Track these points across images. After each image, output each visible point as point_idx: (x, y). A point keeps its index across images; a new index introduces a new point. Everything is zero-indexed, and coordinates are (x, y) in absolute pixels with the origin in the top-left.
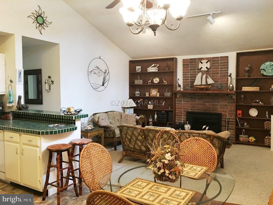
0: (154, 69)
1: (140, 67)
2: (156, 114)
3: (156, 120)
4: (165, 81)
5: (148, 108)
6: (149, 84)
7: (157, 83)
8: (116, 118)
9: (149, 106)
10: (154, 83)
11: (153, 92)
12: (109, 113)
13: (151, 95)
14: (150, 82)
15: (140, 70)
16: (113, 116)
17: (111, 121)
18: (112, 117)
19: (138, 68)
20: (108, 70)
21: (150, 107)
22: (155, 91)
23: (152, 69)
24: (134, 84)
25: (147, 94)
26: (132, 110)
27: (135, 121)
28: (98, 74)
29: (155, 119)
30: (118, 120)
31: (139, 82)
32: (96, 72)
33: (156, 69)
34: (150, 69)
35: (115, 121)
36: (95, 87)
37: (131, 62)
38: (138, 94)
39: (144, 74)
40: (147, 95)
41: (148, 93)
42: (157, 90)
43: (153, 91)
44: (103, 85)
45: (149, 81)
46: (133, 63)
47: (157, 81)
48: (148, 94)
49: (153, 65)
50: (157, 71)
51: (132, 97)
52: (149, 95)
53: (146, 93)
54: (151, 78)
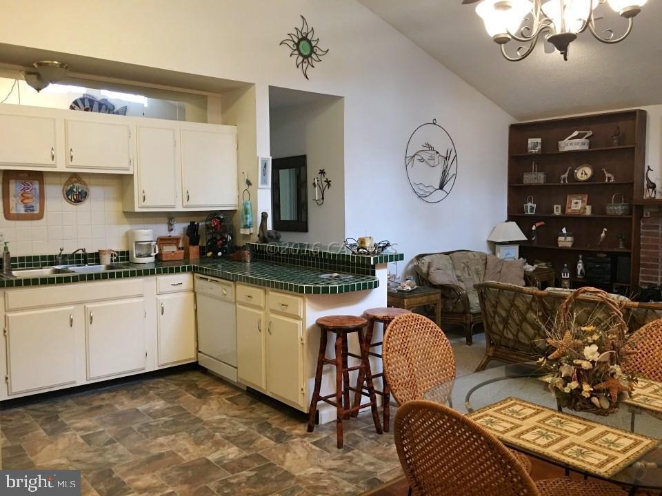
0: (578, 143)
1: (539, 140)
2: (580, 261)
3: (581, 277)
4: (608, 175)
5: (560, 246)
6: (562, 182)
7: (587, 181)
8: (473, 268)
9: (561, 239)
10: (577, 181)
11: (573, 205)
12: (454, 254)
13: (569, 211)
14: (564, 179)
15: (539, 147)
16: (465, 261)
17: (459, 273)
18: (463, 265)
19: (534, 144)
20: (453, 151)
21: (565, 241)
22: (580, 201)
23: (571, 144)
24: (522, 183)
25: (557, 208)
26: (514, 250)
27: (523, 276)
28: (428, 161)
29: (579, 273)
30: (477, 273)
31: (535, 178)
32: (426, 156)
33: (584, 144)
34: (567, 145)
35: (469, 275)
36: (422, 193)
37: (514, 129)
38: (532, 208)
39: (552, 158)
40: (557, 211)
41: (560, 206)
42: (586, 199)
43: (574, 201)
44: (441, 187)
45: (563, 176)
46: (519, 132)
47: (586, 174)
48: (560, 209)
49: (576, 133)
50: (586, 147)
51: (515, 215)
52: (563, 210)
53: (555, 207)
54: (570, 168)
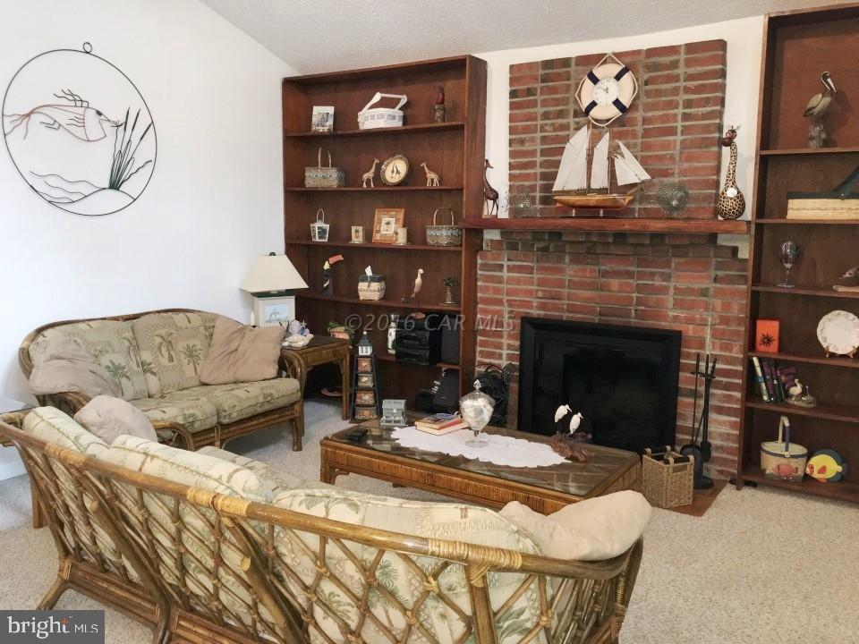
0: (382, 117)
1: (331, 110)
2: (393, 324)
3: (393, 352)
4: (431, 175)
5: (361, 298)
7: (399, 184)
8: (181, 346)
9: (362, 286)
10: (385, 184)
11: (383, 226)
13: (377, 237)
15: (330, 122)
16: (163, 332)
17: (146, 356)
18: (158, 340)
19: (322, 115)
21: (370, 291)
22: (393, 220)
23: (373, 117)
24: (304, 186)
25: (357, 231)
27: (277, 359)
29: (390, 346)
30: (191, 354)
31: (322, 177)
33: (394, 118)
34: (366, 119)
35: (171, 359)
37: (289, 84)
38: (322, 232)
40: (357, 237)
41: (360, 228)
42: (401, 216)
43: (385, 219)
44: (115, 185)
46: (300, 91)
47: (398, 172)
48: (361, 234)
49: (377, 97)
50: (397, 124)
52: (368, 235)
53: (354, 229)
